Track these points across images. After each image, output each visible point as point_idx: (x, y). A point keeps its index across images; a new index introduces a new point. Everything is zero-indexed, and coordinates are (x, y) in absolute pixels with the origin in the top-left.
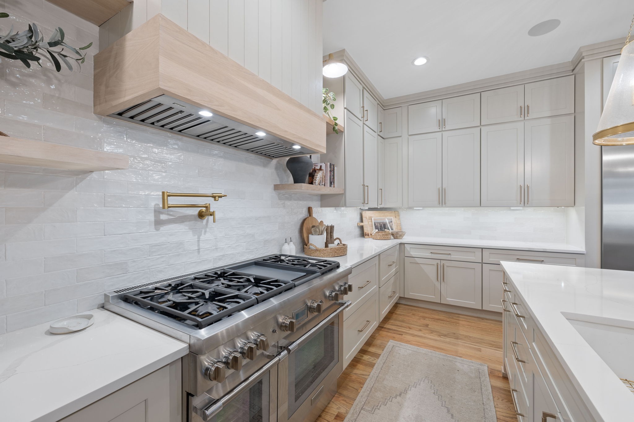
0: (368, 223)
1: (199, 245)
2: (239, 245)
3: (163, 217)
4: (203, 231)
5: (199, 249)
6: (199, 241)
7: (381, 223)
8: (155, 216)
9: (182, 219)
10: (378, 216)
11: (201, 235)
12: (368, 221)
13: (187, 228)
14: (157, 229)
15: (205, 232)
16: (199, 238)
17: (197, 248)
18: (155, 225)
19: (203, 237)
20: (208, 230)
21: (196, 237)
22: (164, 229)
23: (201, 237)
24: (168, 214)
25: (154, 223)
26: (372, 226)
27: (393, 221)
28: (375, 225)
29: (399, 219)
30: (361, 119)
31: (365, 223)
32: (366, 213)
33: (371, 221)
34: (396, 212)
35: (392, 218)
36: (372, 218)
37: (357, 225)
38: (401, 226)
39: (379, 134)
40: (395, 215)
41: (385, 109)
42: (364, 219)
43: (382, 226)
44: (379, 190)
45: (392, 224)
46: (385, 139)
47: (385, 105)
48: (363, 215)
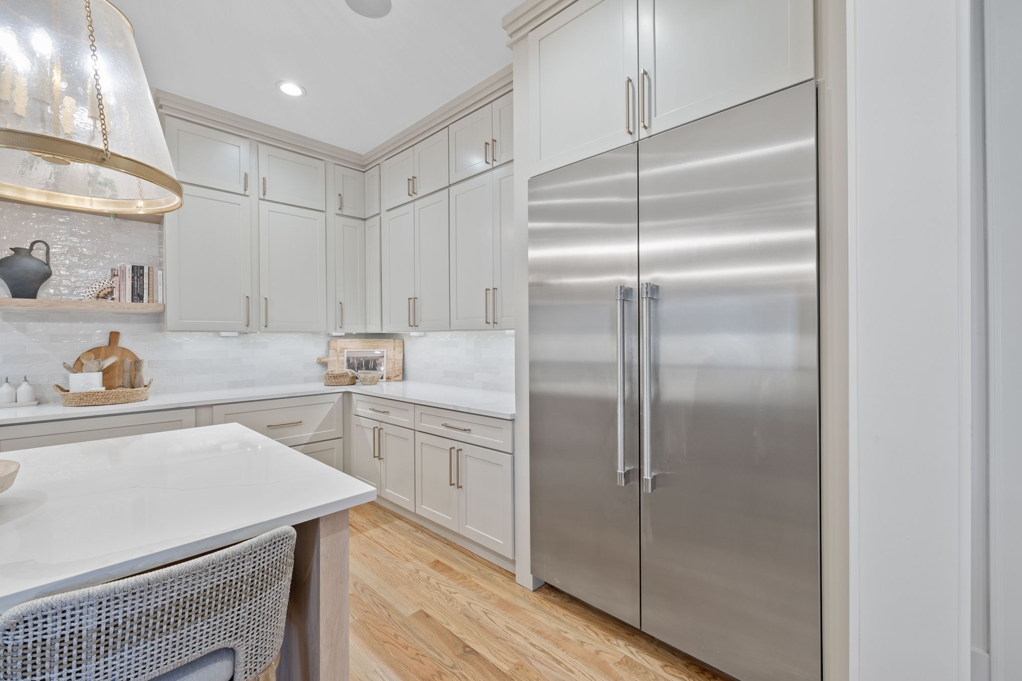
0: (338, 358)
7: (361, 359)
10: (360, 347)
12: (338, 355)
26: (343, 363)
27: (387, 356)
28: (347, 362)
29: (400, 353)
30: (245, 193)
31: (332, 358)
32: (336, 342)
33: (343, 355)
34: (397, 341)
35: (385, 350)
36: (346, 351)
37: (316, 361)
38: (402, 365)
39: (339, 212)
40: (395, 345)
41: (364, 170)
42: (331, 351)
43: (362, 364)
44: (338, 305)
45: (382, 360)
46: (365, 220)
47: (364, 165)
48: (330, 345)
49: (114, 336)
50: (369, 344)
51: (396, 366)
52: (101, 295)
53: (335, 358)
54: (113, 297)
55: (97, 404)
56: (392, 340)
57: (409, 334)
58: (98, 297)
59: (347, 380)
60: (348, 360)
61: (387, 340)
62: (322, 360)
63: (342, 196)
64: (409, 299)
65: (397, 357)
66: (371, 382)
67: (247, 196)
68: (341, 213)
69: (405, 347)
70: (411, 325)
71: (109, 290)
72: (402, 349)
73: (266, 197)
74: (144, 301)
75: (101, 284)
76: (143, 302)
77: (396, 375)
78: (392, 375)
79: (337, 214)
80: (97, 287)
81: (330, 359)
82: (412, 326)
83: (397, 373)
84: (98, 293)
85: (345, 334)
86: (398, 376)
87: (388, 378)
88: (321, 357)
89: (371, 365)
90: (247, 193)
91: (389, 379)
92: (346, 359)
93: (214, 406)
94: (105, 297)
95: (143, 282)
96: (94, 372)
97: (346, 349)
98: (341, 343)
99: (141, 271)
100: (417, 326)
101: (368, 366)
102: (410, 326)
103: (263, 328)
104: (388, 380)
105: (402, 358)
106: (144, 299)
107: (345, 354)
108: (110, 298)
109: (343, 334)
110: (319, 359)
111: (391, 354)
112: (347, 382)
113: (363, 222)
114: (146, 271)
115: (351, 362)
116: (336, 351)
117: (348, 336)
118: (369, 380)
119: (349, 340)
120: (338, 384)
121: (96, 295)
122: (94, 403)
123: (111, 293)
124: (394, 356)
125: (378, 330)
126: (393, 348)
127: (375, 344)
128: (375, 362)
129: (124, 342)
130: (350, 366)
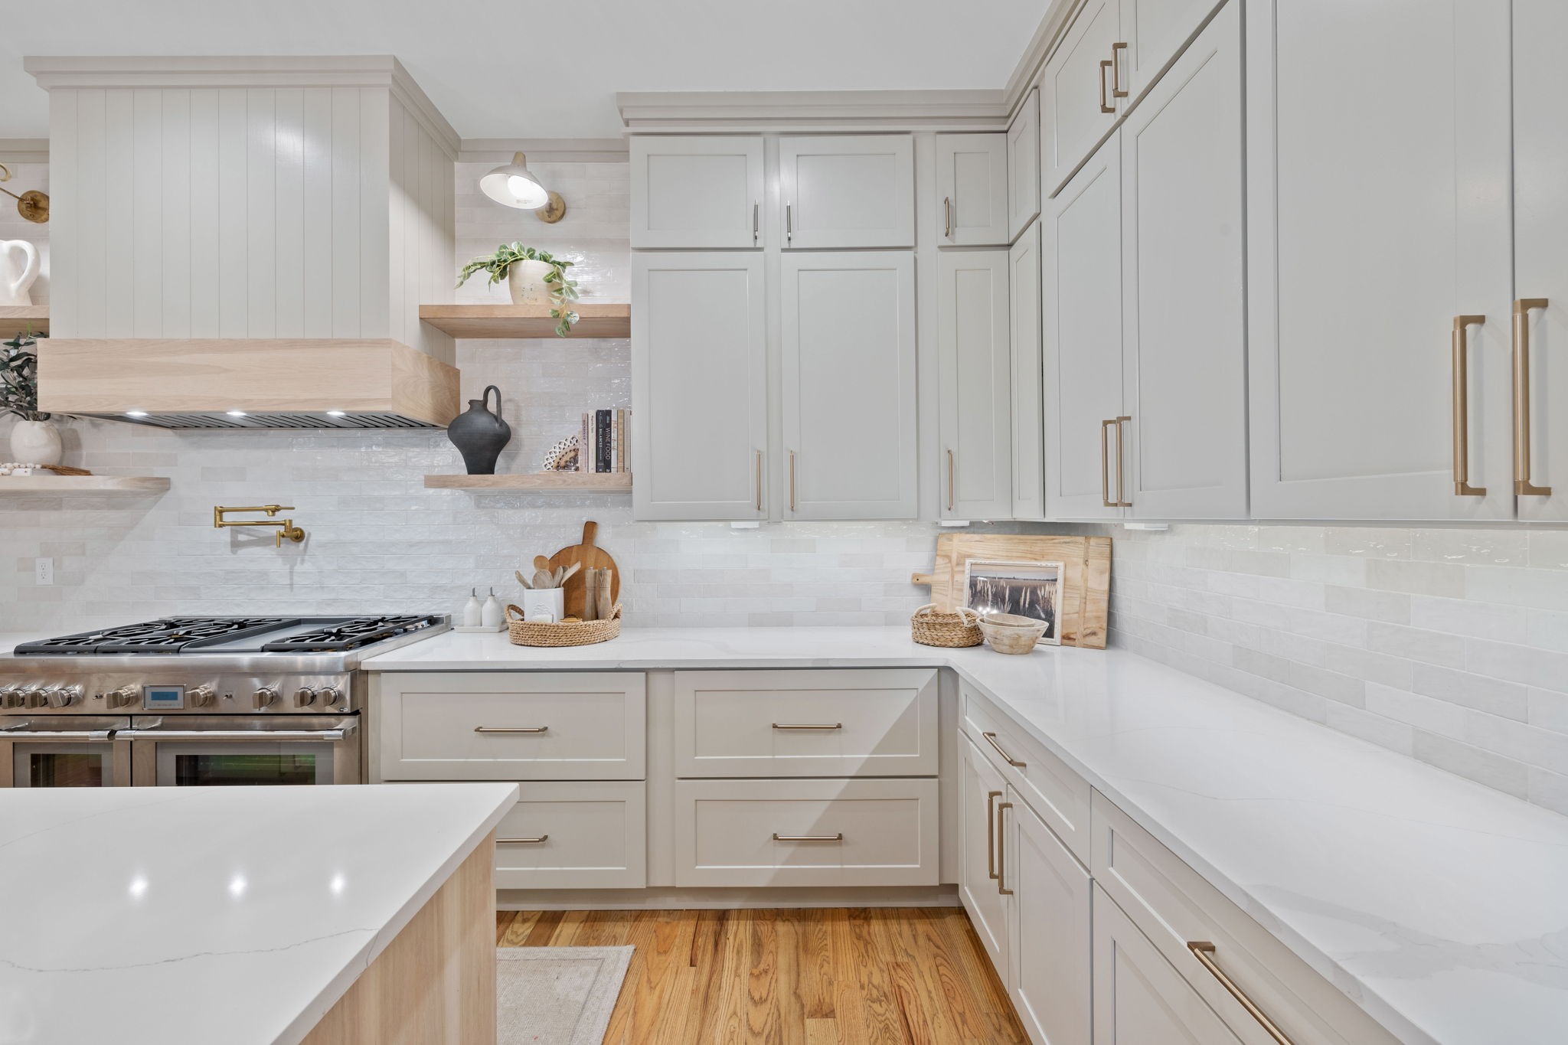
0: (953, 577)
1: (291, 579)
2: (368, 587)
3: (242, 537)
4: (299, 559)
5: (291, 585)
6: (291, 573)
7: (1003, 583)
8: (232, 536)
9: (264, 542)
10: (1000, 553)
11: (295, 565)
12: (952, 570)
13: (274, 553)
14: (234, 552)
15: (303, 561)
16: (292, 568)
17: (288, 582)
18: (232, 547)
19: (298, 568)
20: (306, 557)
21: (288, 566)
22: (243, 552)
23: (296, 568)
24: (248, 534)
25: (230, 544)
26: (961, 590)
27: (1065, 579)
28: (971, 587)
29: (1102, 573)
30: (755, 244)
31: (941, 577)
32: (951, 540)
33: (964, 571)
34: (1093, 541)
35: (1061, 565)
36: (968, 561)
37: (909, 580)
38: (1104, 605)
39: (947, 242)
40: (1087, 552)
41: (1006, 129)
42: (940, 561)
43: (1005, 597)
44: (944, 456)
45: (1052, 589)
46: (1010, 246)
47: (1007, 114)
48: (938, 547)
49: (590, 528)
50: (1022, 547)
51: (1089, 607)
52: (562, 463)
53: (947, 577)
54: (577, 465)
55: (532, 644)
56: (1081, 539)
57: (1123, 525)
58: (558, 467)
59: (958, 635)
60: (973, 585)
61: (1067, 539)
62: (922, 580)
63: (952, 203)
64: (1106, 423)
65: (1091, 584)
66: (1011, 646)
67: (760, 249)
68: (951, 244)
69: (1116, 559)
70: (1110, 501)
71: (572, 454)
72: (1108, 563)
73: (794, 245)
74: (612, 469)
75: (562, 446)
76: (610, 472)
77: (1089, 631)
78: (1078, 631)
79: (942, 248)
80: (557, 450)
81: (936, 578)
82: (1116, 505)
83: (1093, 625)
84: (558, 460)
85: (971, 523)
86: (1094, 634)
87: (1067, 638)
88: (921, 572)
89: (1025, 599)
90: (759, 245)
91: (1069, 639)
92: (967, 582)
93: (676, 672)
94: (566, 467)
95: (610, 437)
96: (549, 588)
97: (969, 556)
98: (961, 544)
99: (608, 418)
100: (1130, 505)
101: (1018, 603)
102: (1107, 504)
103: (787, 512)
104: (1066, 641)
105: (1106, 587)
106: (612, 466)
107: (968, 567)
108: (573, 468)
109: (966, 523)
110: (916, 577)
111: (1076, 574)
112: (956, 640)
113: (1004, 253)
114: (614, 418)
115: (979, 588)
116: (950, 561)
117: (975, 527)
118: (1006, 641)
119: (976, 537)
120: (937, 643)
121: (556, 465)
122: (529, 643)
123: (575, 459)
124: (1086, 580)
125: (1036, 516)
126: (1081, 561)
127: (1036, 549)
128: (1034, 592)
129: (604, 539)
130: (977, 596)
